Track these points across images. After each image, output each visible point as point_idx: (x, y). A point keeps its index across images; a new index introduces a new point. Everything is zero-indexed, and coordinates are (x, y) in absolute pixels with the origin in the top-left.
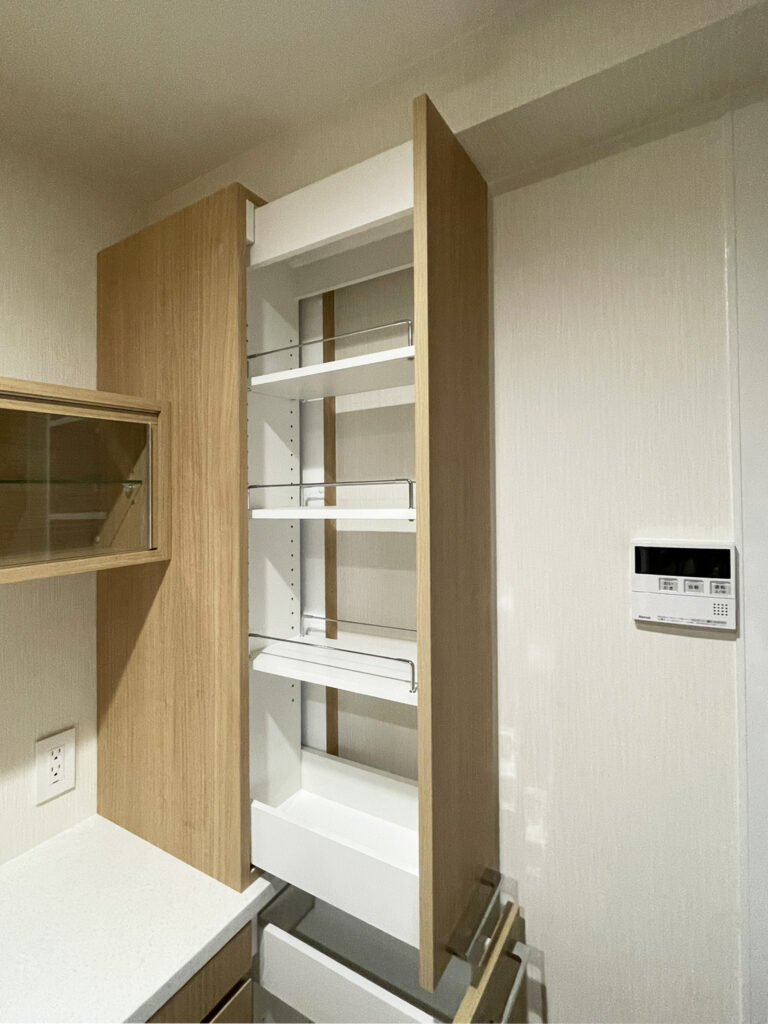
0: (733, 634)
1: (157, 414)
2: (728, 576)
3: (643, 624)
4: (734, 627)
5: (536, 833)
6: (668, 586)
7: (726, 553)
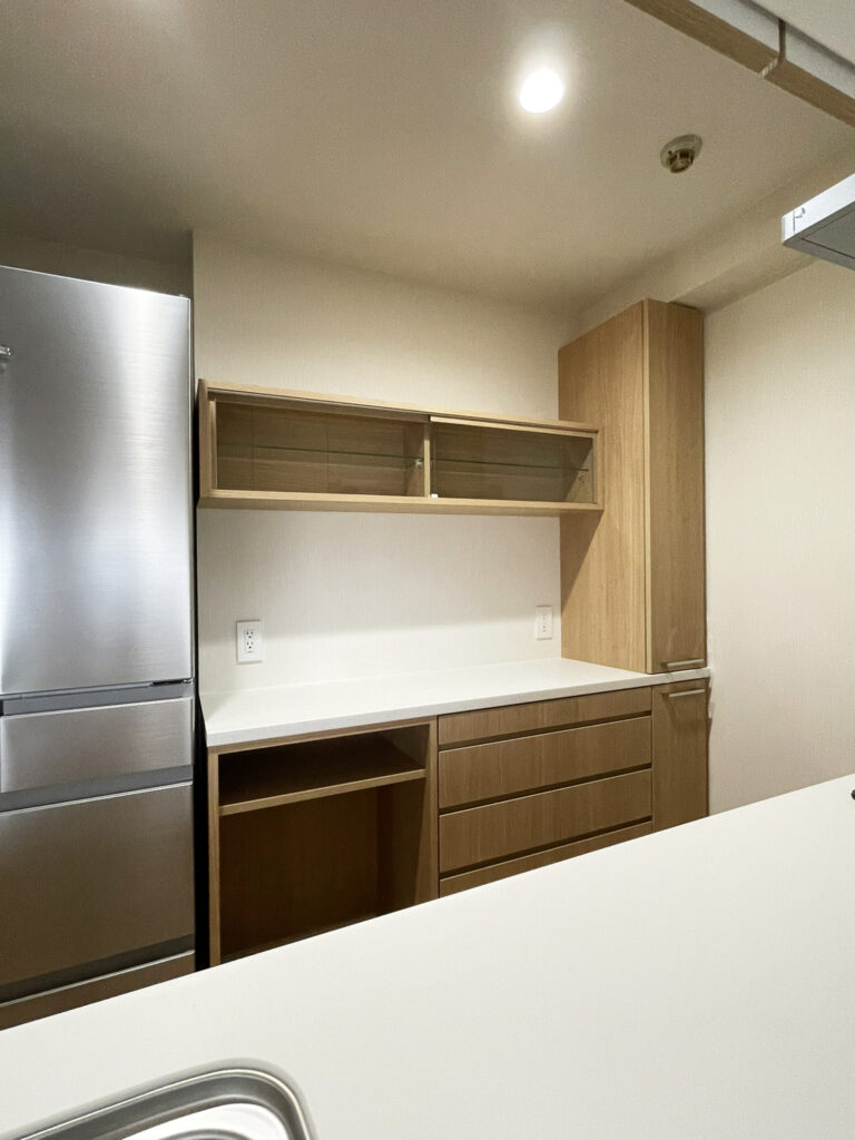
1: (597, 432)
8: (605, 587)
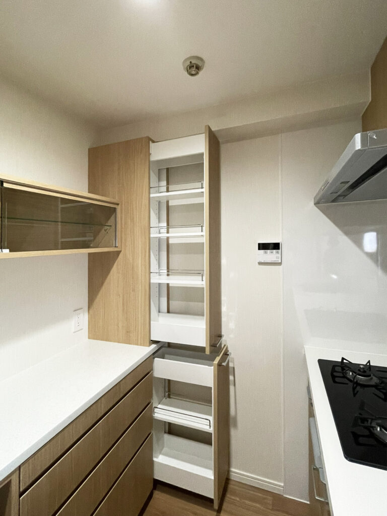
0: (280, 264)
1: (118, 204)
2: (279, 249)
3: (260, 263)
4: (280, 261)
5: (232, 325)
6: (266, 253)
7: (279, 243)
8: (121, 296)
